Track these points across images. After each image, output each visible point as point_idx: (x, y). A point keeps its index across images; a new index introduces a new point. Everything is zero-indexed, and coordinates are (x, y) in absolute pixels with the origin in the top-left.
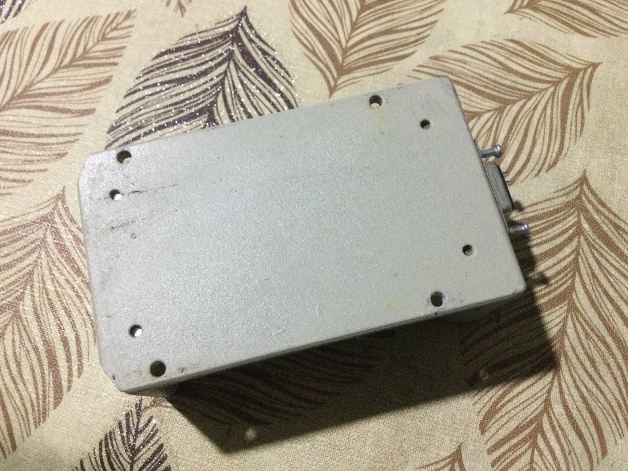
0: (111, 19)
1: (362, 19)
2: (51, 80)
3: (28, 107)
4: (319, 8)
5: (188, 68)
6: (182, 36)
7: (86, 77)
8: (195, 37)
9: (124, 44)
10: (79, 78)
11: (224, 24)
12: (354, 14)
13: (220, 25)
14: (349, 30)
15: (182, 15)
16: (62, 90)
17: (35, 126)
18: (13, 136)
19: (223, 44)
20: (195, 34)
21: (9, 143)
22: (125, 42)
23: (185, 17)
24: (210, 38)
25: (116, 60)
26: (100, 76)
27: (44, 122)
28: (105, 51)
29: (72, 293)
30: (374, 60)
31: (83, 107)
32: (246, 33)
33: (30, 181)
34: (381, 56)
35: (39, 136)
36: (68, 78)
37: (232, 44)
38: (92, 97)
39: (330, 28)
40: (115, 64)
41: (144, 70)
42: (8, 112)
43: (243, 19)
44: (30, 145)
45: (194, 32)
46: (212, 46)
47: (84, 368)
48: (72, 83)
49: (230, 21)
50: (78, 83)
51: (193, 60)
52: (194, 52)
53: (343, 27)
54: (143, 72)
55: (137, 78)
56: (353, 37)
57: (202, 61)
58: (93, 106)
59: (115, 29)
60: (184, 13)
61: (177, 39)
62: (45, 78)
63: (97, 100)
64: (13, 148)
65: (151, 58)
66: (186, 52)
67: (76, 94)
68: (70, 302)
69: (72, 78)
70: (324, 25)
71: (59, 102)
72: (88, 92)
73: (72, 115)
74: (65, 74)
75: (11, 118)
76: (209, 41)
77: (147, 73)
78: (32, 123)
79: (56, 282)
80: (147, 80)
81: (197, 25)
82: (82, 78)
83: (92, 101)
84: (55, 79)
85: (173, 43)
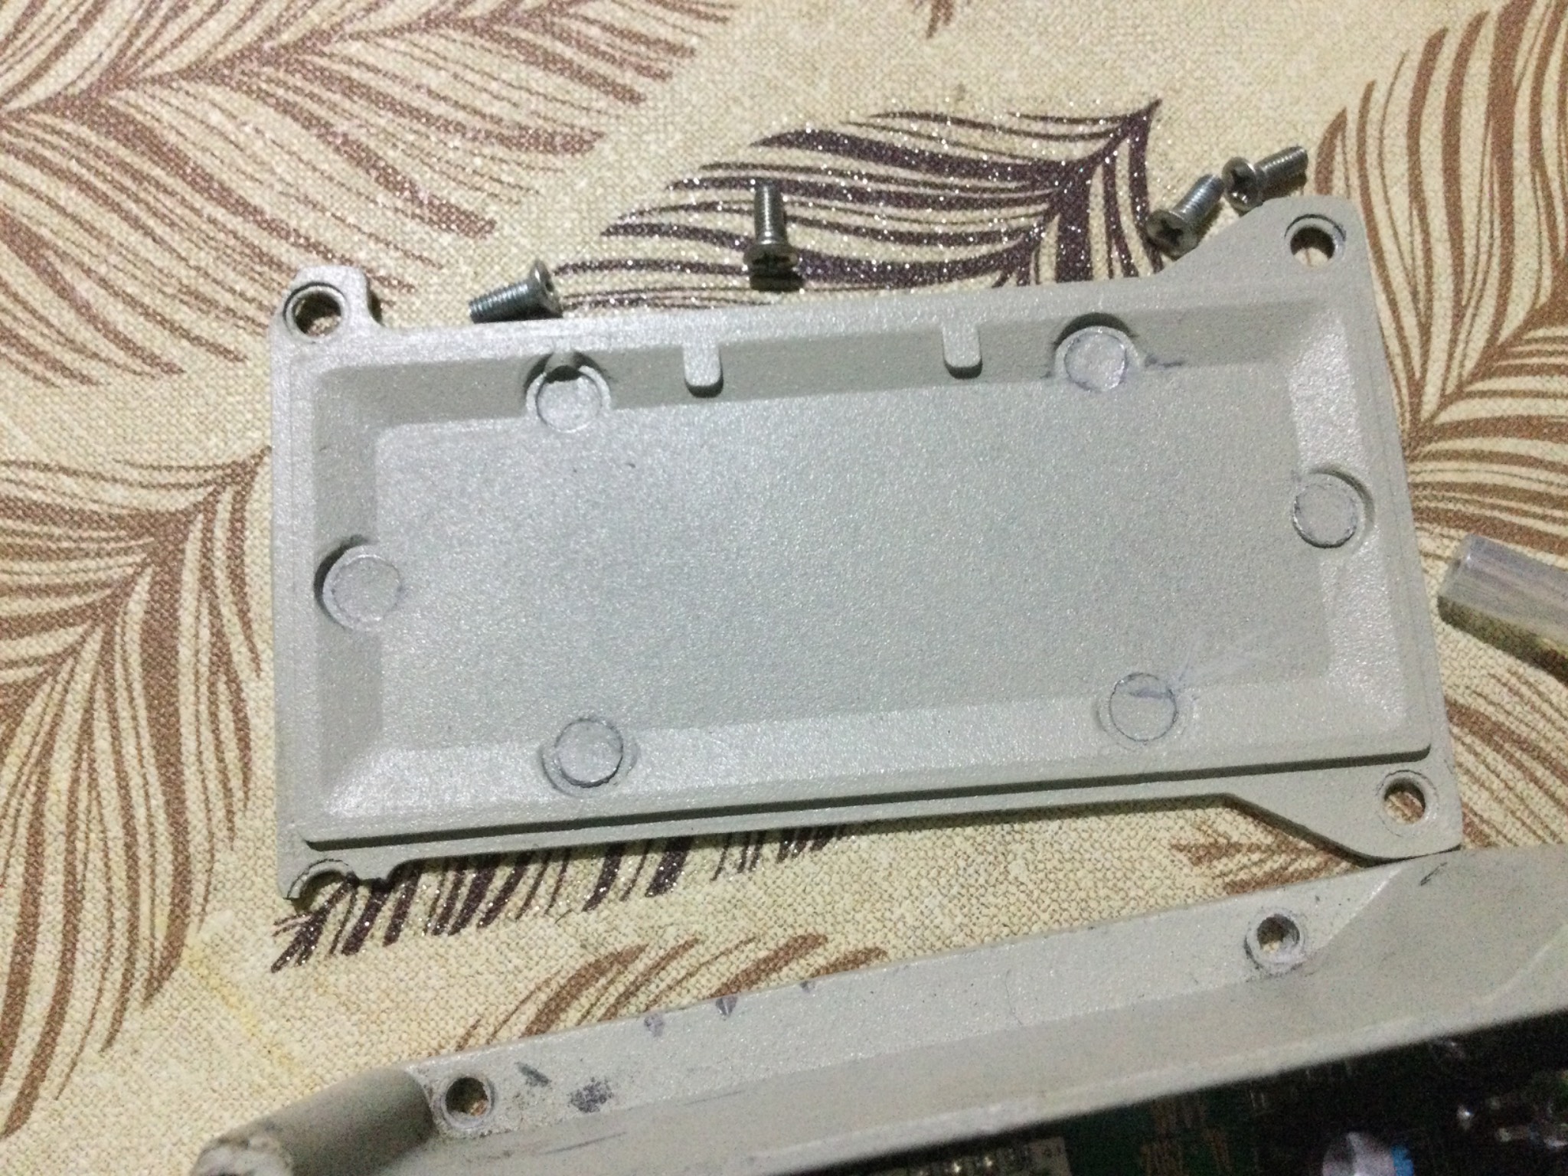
1: (1534, 347)
2: (402, 47)
3: (286, 108)
4: (1403, 229)
5: (856, 231)
6: (894, 104)
7: (515, 95)
8: (935, 129)
9: (694, 41)
10: (494, 86)
11: (1052, 129)
12: (1517, 314)
13: (1037, 127)
14: (1470, 365)
15: (932, 29)
16: (419, 100)
17: (279, 187)
18: (193, 184)
19: (1017, 203)
20: (940, 119)
21: (169, 202)
22: (700, 36)
23: (937, 40)
24: (985, 157)
26: (564, 114)
27: (311, 186)
28: (623, 34)
29: (116, 830)
30: (1505, 517)
31: (458, 197)
32: (1110, 198)
33: (171, 369)
34: (1535, 516)
35: (273, 227)
36: (459, 69)
37: (1048, 216)
38: (504, 178)
39: (1410, 322)
40: (634, 98)
41: (717, 166)
42: (216, 93)
43: (1126, 145)
44: (232, 242)
45: (942, 109)
46: (975, 189)
47: (34, 1116)
48: (462, 94)
49: (1081, 129)
50: (481, 102)
51: (891, 210)
52: (906, 182)
53: (1454, 342)
54: (708, 174)
55: (677, 185)
56: (1471, 395)
57: (916, 228)
58: (492, 211)
60: (940, 24)
61: (874, 111)
62: (384, 33)
63: (515, 194)
64: (172, 224)
65: (756, 137)
66: (882, 170)
67: (456, 141)
68: (96, 858)
69: (470, 76)
70: (1393, 304)
71: (391, 139)
72: (500, 151)
73: (410, 208)
74: (453, 51)
75: (215, 118)
76: (974, 168)
77: (720, 183)
78: (273, 172)
79: (85, 765)
80: (709, 207)
81: (961, 88)
82: (504, 93)
83: (497, 188)
84: (417, 52)
85: (853, 116)
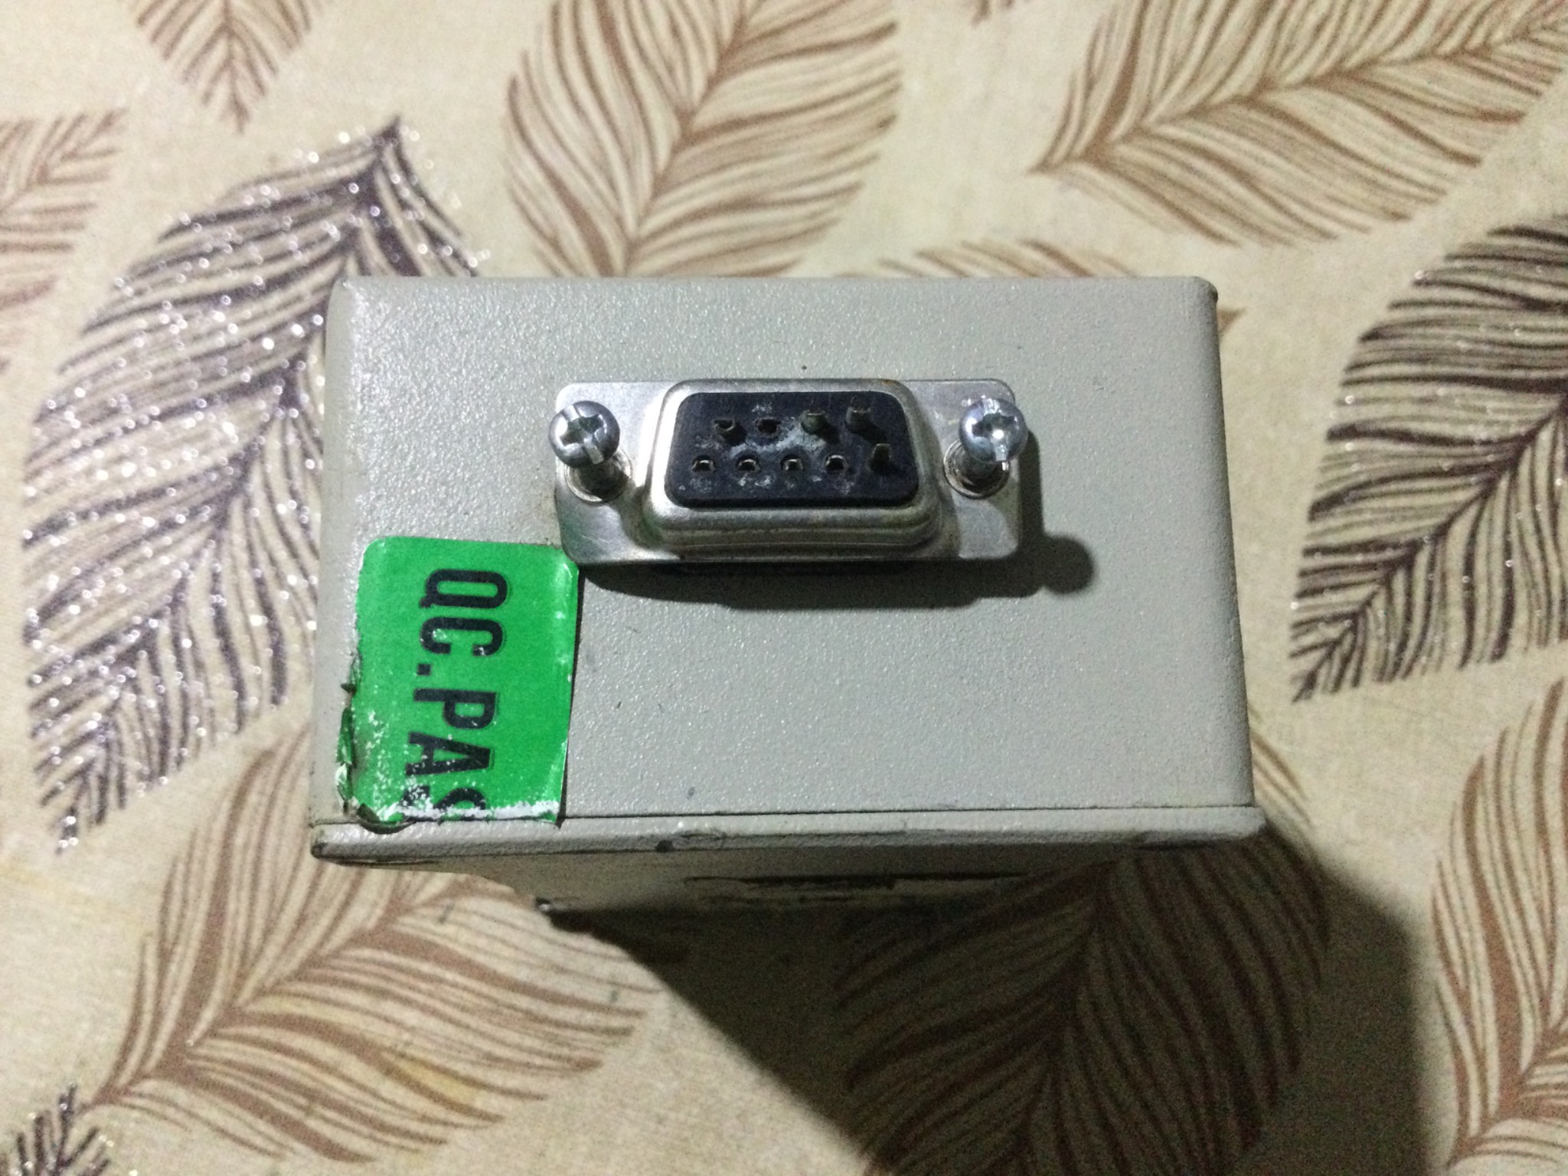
0: (63, 129)
25: (69, 237)
59: (72, 156)
